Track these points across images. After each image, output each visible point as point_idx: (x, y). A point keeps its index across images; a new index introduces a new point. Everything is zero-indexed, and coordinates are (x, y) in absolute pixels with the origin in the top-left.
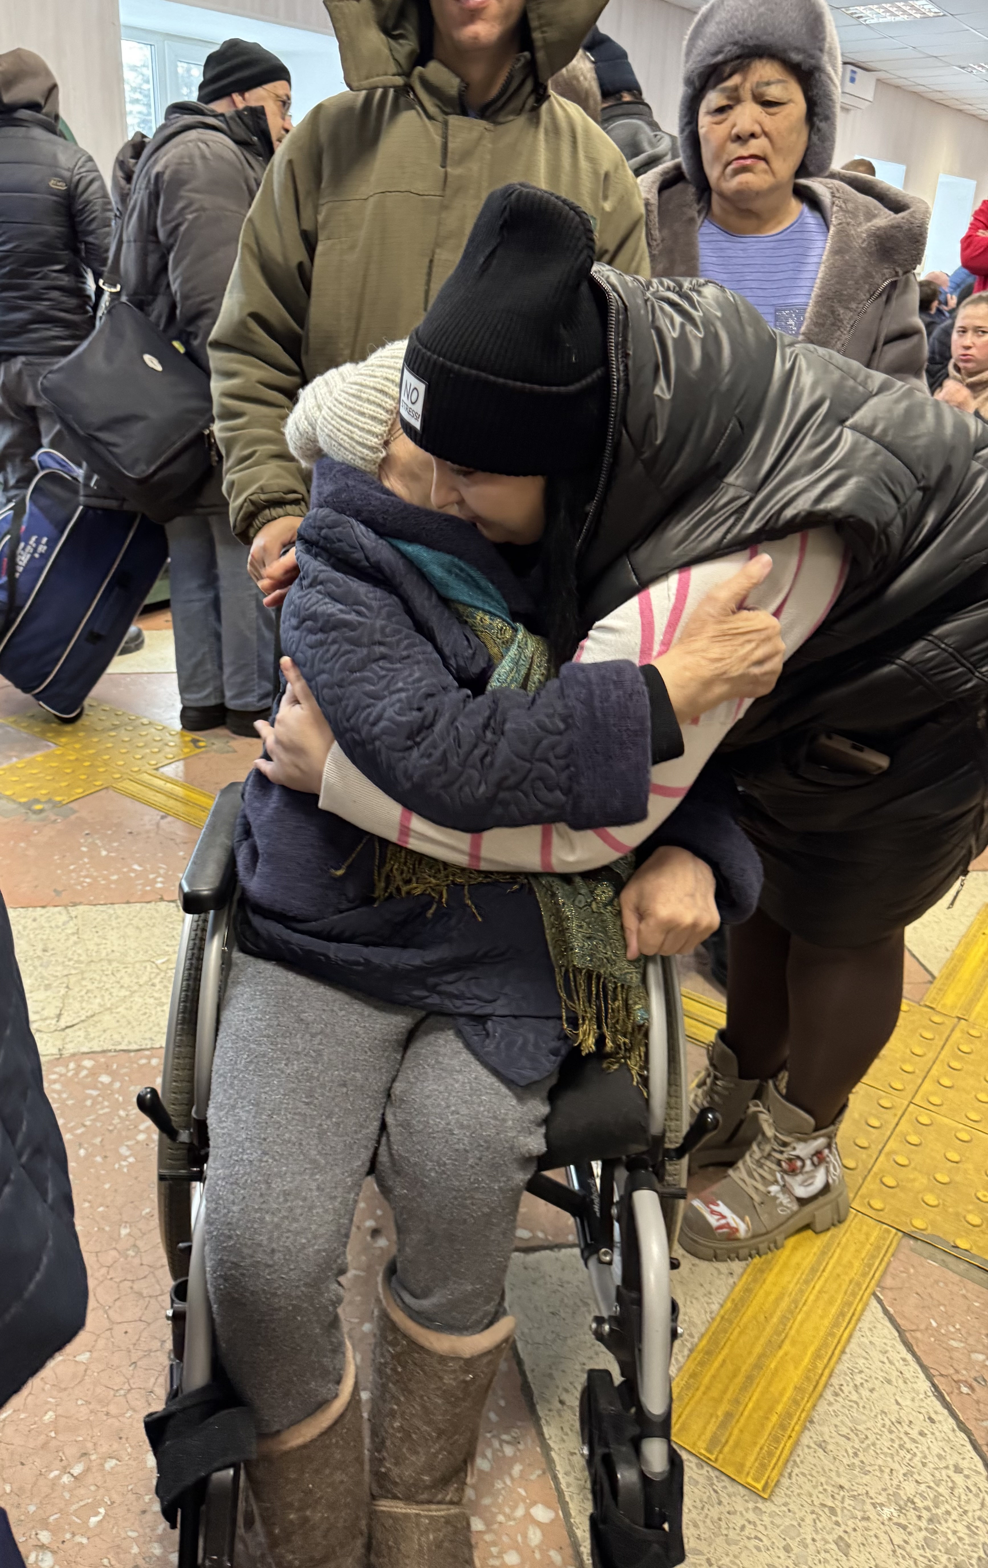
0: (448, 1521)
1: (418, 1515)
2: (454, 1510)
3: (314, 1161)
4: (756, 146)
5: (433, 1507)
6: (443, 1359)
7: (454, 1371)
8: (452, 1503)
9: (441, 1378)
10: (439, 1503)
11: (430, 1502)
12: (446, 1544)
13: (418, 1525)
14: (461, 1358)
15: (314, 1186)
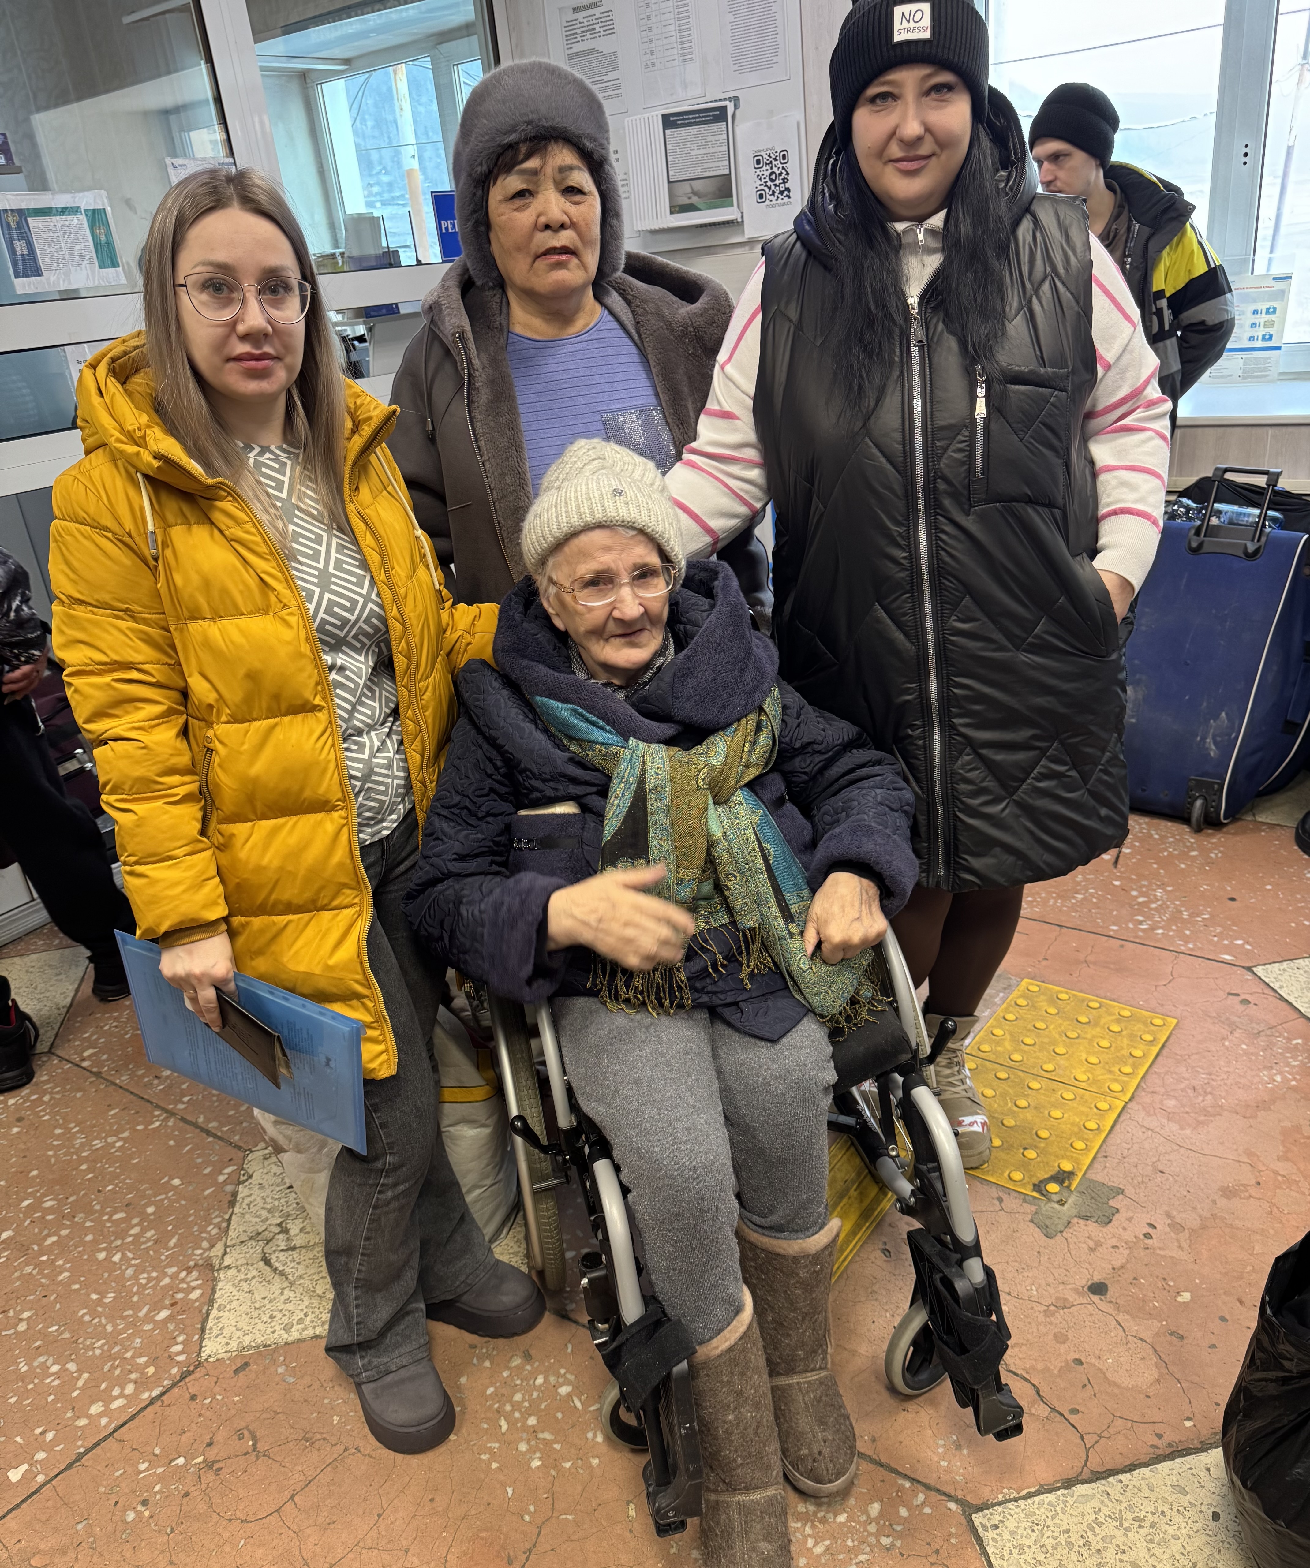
0: (821, 1382)
1: (798, 1383)
2: (823, 1374)
3: (693, 1106)
4: (565, 238)
5: (809, 1374)
6: (795, 1259)
7: (806, 1266)
8: (821, 1368)
9: (797, 1275)
10: (812, 1370)
11: (805, 1371)
12: (823, 1398)
13: (800, 1390)
14: (809, 1255)
15: (702, 1121)
